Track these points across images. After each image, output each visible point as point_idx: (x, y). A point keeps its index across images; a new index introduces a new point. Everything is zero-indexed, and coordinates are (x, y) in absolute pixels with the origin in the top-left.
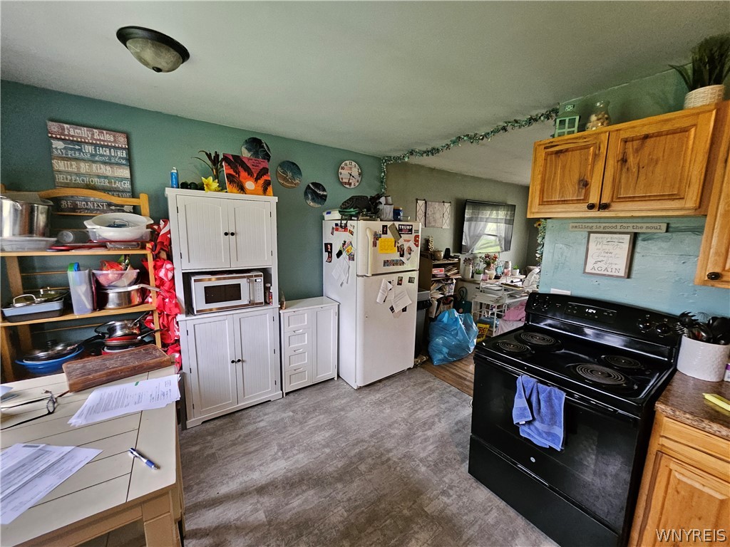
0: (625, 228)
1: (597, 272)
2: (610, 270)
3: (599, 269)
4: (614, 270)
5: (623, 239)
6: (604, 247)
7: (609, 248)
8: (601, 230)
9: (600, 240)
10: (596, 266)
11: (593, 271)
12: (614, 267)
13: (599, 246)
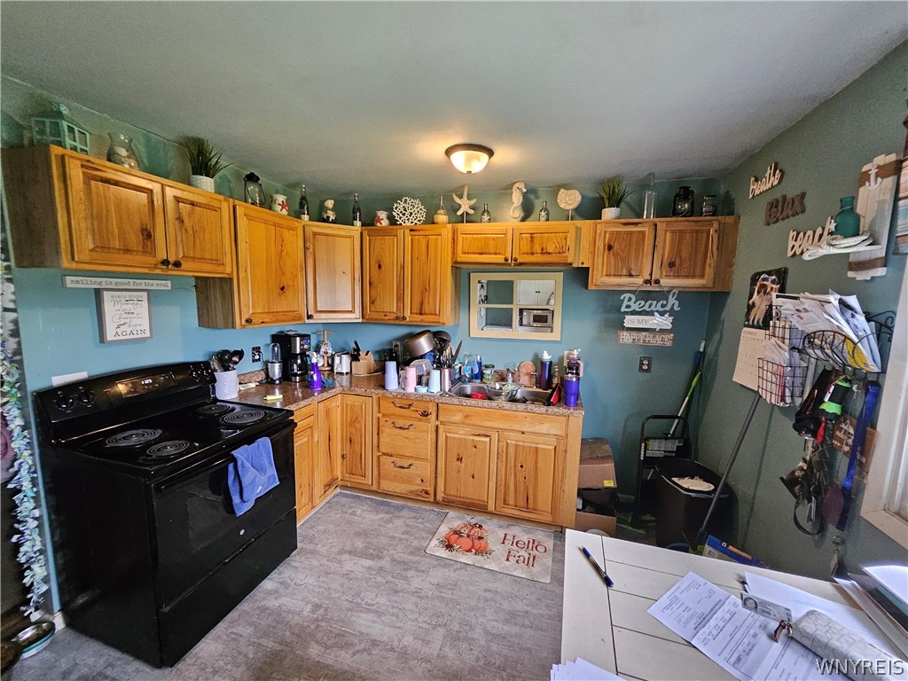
0: (137, 284)
1: (122, 337)
2: (135, 332)
3: (124, 333)
4: (139, 332)
5: (141, 297)
6: (124, 307)
7: (129, 307)
8: (113, 287)
9: (118, 299)
10: (119, 331)
11: (117, 338)
12: (139, 328)
13: (118, 307)
